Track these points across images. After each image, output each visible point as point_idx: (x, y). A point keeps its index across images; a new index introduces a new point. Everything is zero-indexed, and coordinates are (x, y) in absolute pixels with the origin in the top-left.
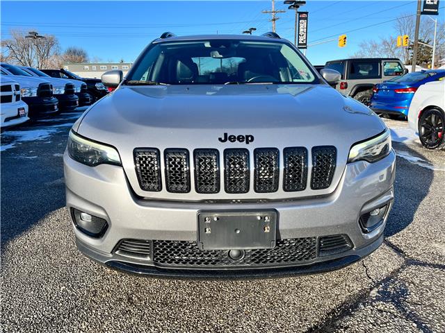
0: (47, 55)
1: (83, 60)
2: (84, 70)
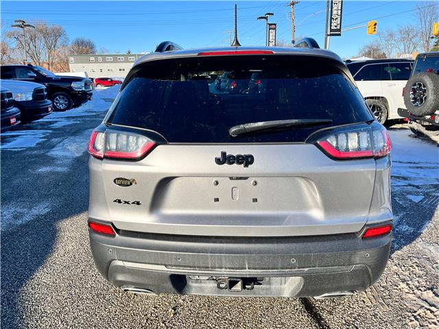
0: (54, 47)
1: (90, 51)
2: (89, 62)
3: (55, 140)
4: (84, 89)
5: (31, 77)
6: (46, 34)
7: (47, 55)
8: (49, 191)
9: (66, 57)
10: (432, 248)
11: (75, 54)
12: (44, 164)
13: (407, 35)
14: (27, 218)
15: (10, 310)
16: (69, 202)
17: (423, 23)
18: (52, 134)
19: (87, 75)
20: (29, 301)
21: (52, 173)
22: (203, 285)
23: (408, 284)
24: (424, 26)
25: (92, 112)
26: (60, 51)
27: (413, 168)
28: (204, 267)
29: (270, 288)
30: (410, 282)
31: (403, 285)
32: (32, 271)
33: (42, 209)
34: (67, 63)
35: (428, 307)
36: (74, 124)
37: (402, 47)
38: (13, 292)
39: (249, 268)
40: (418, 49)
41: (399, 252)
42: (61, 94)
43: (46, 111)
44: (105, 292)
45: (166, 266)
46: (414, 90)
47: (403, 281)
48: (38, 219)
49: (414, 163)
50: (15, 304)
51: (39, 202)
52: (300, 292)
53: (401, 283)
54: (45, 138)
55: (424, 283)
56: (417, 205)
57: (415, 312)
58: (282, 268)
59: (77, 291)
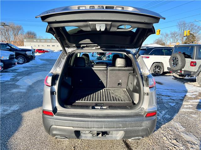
0: (17, 34)
1: (34, 37)
2: (34, 42)
3: (19, 77)
4: (32, 55)
5: (7, 49)
6: (14, 29)
7: (14, 38)
8: (18, 100)
9: (23, 39)
10: (177, 124)
11: (27, 38)
12: (14, 88)
13: (174, 35)
14: (9, 111)
15: (5, 148)
16: (27, 105)
17: (181, 30)
18: (17, 74)
19: (32, 48)
20: (13, 145)
21: (19, 92)
22: (86, 135)
23: (166, 138)
24: (181, 31)
25: (35, 65)
26: (20, 36)
27: (173, 92)
28: (87, 128)
29: (112, 136)
30: (167, 137)
31: (165, 138)
32: (13, 133)
33: (15, 107)
34: (23, 42)
35: (174, 146)
36: (27, 70)
37: (172, 40)
38: (6, 141)
39: (104, 128)
40: (178, 41)
41: (164, 125)
42: (21, 57)
43: (15, 64)
44: (45, 141)
45: (73, 127)
46: (173, 60)
47: (165, 136)
48: (14, 112)
49: (173, 90)
50: (7, 146)
51: (14, 105)
52: (123, 137)
53: (164, 137)
54: (14, 76)
55: (173, 137)
56: (173, 107)
57: (169, 148)
58: (117, 128)
59: (33, 141)
